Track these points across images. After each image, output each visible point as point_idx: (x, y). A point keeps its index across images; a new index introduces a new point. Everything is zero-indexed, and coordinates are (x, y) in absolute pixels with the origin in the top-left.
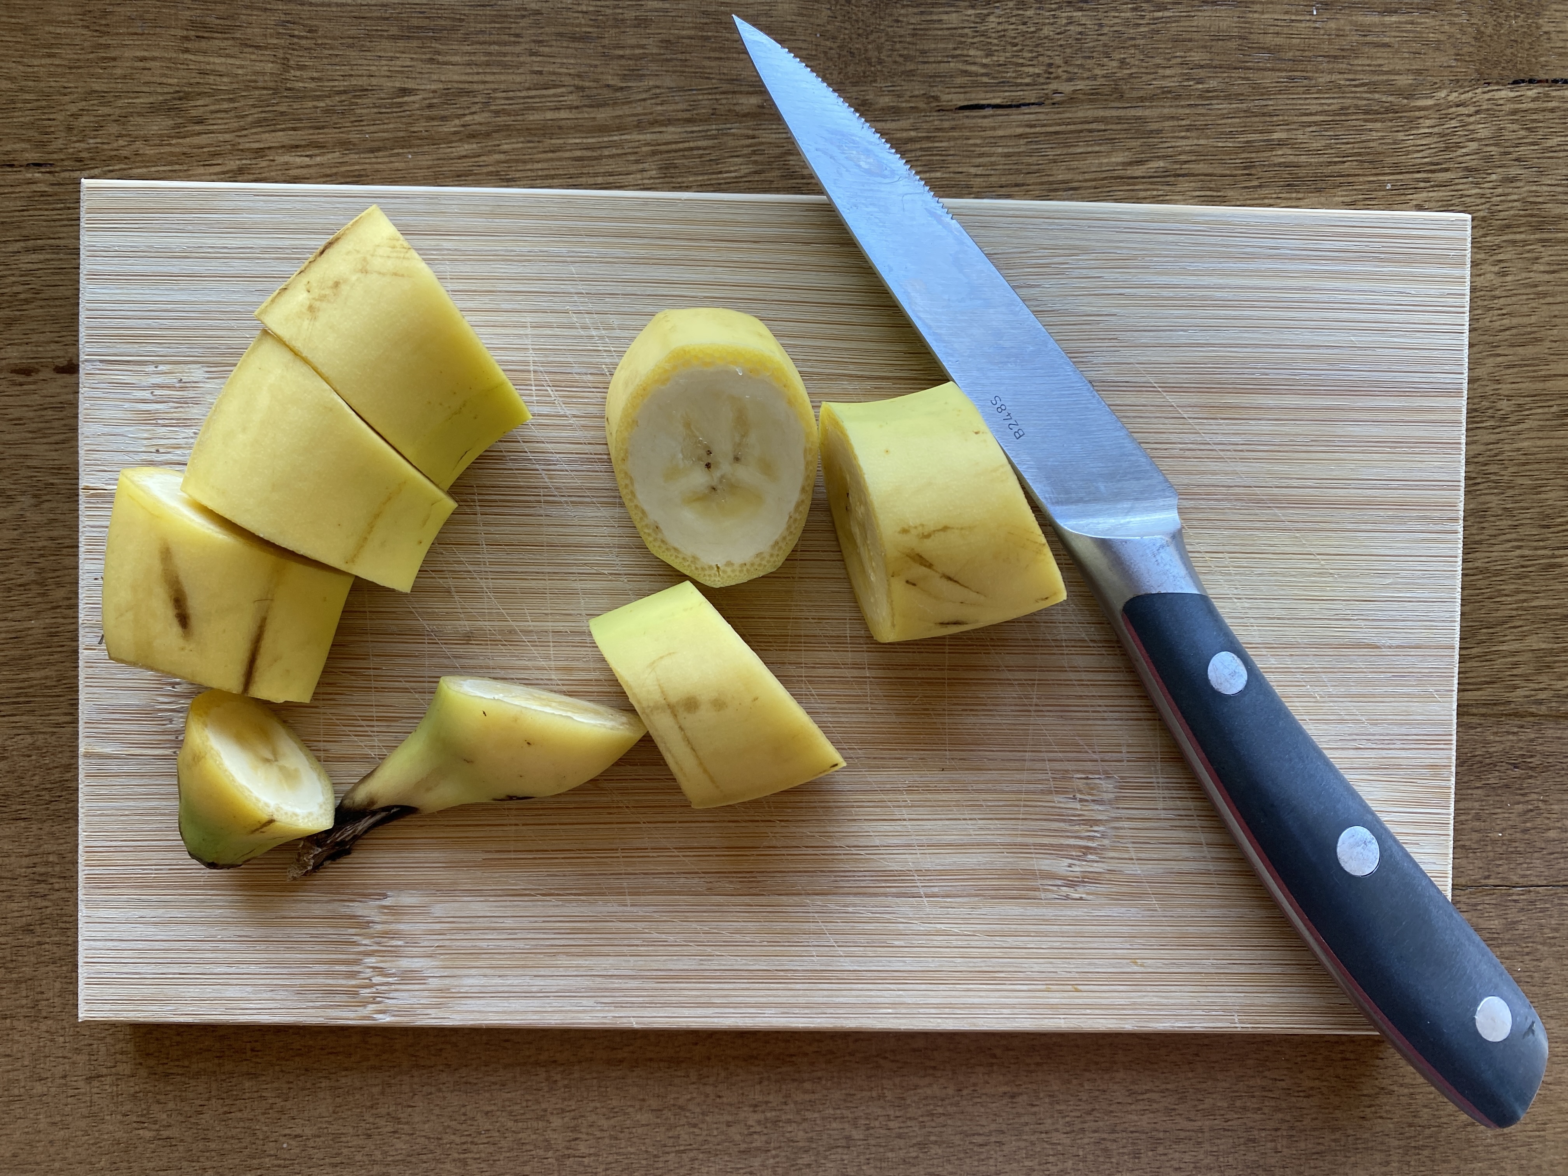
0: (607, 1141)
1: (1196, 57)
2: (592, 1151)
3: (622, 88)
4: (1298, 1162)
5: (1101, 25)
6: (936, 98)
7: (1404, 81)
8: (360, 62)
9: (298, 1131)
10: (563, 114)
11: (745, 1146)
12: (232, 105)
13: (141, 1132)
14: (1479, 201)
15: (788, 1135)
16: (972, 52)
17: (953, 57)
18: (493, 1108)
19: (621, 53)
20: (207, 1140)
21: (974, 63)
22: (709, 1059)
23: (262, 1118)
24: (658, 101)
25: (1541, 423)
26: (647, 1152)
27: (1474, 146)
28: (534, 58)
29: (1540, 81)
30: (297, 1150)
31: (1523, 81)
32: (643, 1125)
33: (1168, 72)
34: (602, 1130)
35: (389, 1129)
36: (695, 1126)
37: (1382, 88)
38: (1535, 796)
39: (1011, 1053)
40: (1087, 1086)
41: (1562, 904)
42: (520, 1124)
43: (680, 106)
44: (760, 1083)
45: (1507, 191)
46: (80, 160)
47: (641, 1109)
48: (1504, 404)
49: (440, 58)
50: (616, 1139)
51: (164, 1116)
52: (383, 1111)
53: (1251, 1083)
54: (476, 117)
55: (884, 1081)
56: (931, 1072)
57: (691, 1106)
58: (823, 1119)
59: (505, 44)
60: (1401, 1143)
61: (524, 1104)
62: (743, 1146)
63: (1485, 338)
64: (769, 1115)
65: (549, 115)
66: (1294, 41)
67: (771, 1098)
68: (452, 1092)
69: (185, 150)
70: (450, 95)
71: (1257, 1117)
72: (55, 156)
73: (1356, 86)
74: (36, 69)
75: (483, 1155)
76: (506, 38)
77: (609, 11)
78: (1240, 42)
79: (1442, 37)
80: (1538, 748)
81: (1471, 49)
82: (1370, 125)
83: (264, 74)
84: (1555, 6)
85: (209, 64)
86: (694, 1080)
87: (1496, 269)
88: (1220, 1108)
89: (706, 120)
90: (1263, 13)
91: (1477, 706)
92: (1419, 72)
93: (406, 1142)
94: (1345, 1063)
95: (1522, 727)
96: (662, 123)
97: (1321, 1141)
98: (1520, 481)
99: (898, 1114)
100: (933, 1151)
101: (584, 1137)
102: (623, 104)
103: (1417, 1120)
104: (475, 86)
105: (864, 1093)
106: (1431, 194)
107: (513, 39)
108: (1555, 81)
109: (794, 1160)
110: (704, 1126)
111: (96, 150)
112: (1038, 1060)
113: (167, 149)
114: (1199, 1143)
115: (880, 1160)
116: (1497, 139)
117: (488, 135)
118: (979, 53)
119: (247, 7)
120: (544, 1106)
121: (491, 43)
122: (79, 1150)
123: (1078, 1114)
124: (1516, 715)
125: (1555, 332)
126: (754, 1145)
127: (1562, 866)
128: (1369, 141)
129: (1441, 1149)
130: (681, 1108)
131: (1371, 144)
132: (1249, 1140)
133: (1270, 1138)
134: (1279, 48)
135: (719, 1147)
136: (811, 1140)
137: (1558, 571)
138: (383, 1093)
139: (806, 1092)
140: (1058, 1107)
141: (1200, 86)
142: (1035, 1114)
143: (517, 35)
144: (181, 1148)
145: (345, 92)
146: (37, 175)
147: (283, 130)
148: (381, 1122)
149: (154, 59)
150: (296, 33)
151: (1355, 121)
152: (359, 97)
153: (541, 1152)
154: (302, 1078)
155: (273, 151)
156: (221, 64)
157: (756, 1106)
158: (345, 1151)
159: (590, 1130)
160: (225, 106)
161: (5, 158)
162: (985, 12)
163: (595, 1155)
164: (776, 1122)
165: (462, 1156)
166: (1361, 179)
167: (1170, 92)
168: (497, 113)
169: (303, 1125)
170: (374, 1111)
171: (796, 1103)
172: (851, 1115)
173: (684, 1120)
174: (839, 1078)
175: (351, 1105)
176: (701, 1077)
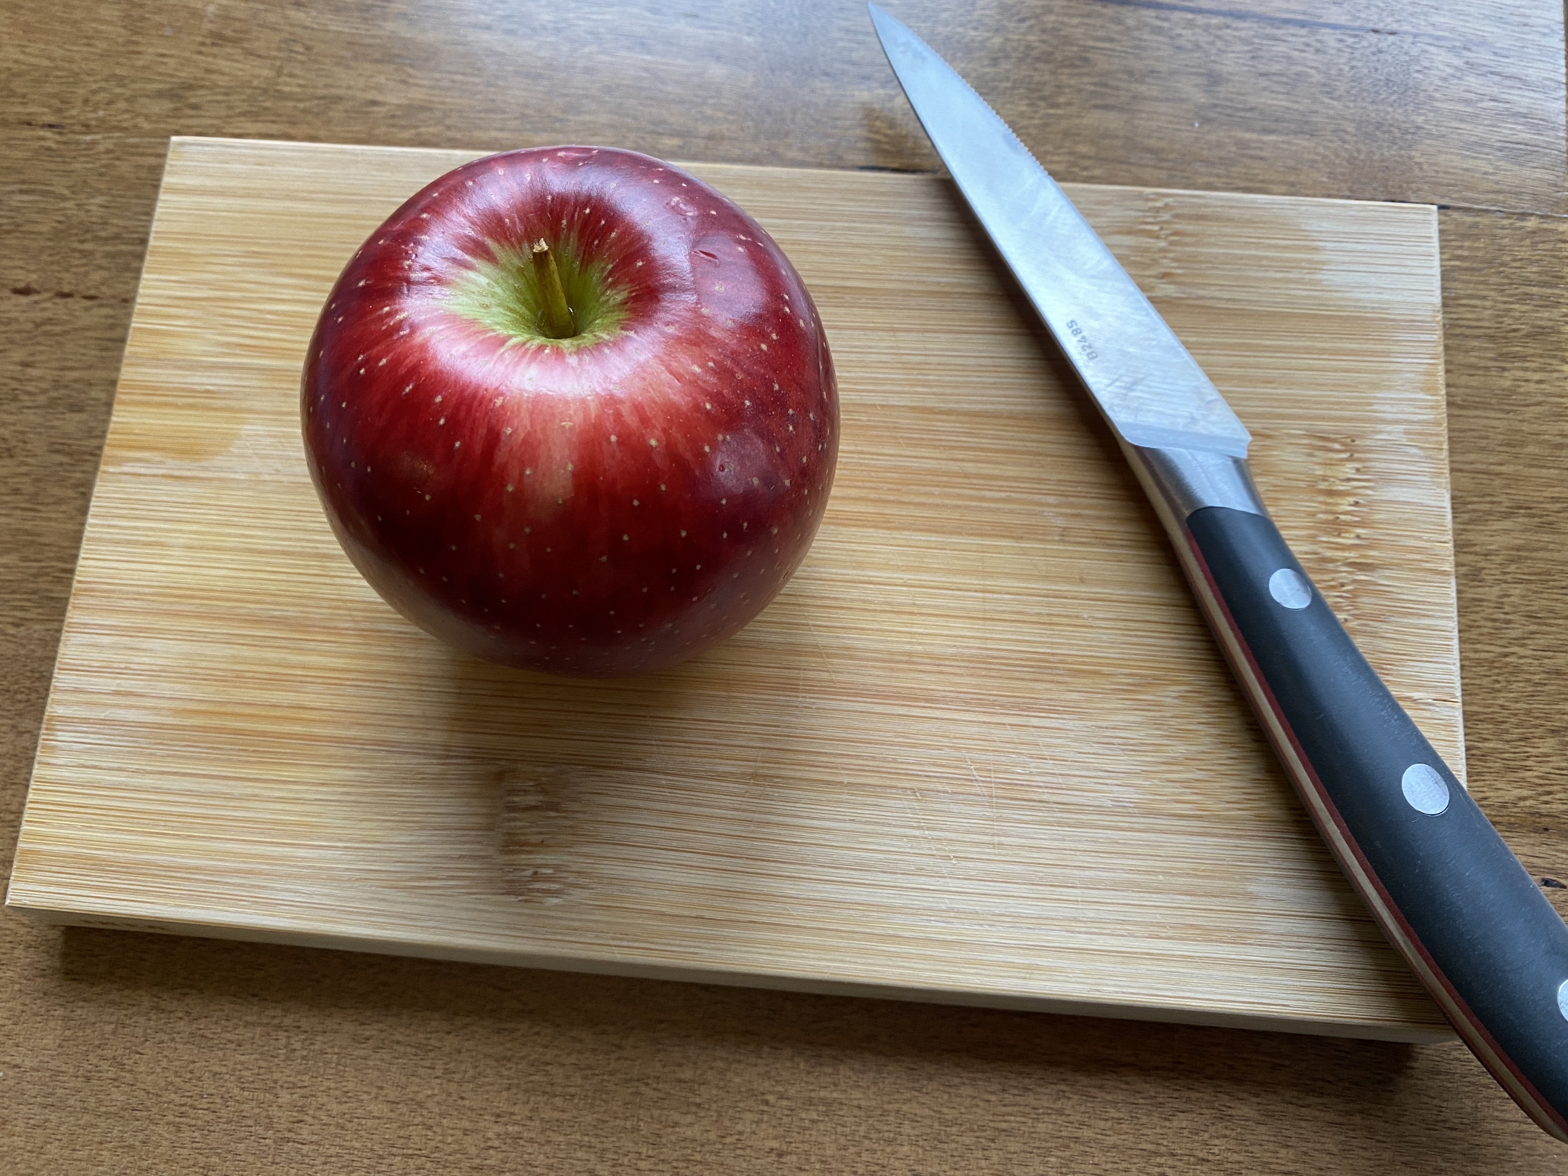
0: (332, 1129)
1: (1083, 149)
2: (315, 1138)
9: (18, 1061)
11: (478, 1161)
12: (226, 98)
18: (224, 1070)
22: (459, 1052)
26: (372, 1150)
30: (12, 1083)
32: (374, 1117)
33: (1056, 158)
34: (329, 1116)
35: (110, 1075)
36: (430, 1128)
39: (785, 1103)
40: (865, 1156)
42: (246, 1093)
44: (509, 1089)
46: (87, 126)
47: (376, 1098)
49: (411, 80)
50: (343, 1128)
52: (109, 1053)
55: (641, 1112)
56: (694, 1109)
57: (429, 1104)
58: (569, 1144)
61: (256, 1072)
64: (510, 1129)
67: (516, 1109)
68: (185, 1043)
70: (412, 110)
72: (67, 121)
74: (74, 54)
75: (200, 1123)
78: (1125, 141)
81: (1345, 172)
85: (215, 65)
86: (438, 1074)
92: (1292, 184)
93: (125, 1093)
99: (650, 1153)
101: (310, 1120)
104: (435, 105)
105: (618, 1122)
112: (814, 1116)
118: (884, 125)
119: (259, 26)
120: (276, 1076)
126: (488, 1162)
130: (420, 1104)
134: (1161, 151)
135: (450, 1158)
138: (114, 1033)
139: (555, 1109)
141: (1085, 173)
145: (324, 98)
146: (48, 134)
148: (105, 1066)
149: (172, 56)
150: (295, 49)
152: (334, 103)
153: (260, 1130)
154: (38, 1001)
156: (226, 66)
157: (498, 1116)
158: (60, 1092)
159: (317, 1114)
161: (27, 118)
163: (317, 1143)
164: (517, 1138)
165: (178, 1119)
169: (25, 1055)
170: (100, 1052)
171: (542, 1120)
172: (599, 1146)
173: (419, 1119)
174: (594, 1098)
175: (80, 1040)
176: (447, 1071)
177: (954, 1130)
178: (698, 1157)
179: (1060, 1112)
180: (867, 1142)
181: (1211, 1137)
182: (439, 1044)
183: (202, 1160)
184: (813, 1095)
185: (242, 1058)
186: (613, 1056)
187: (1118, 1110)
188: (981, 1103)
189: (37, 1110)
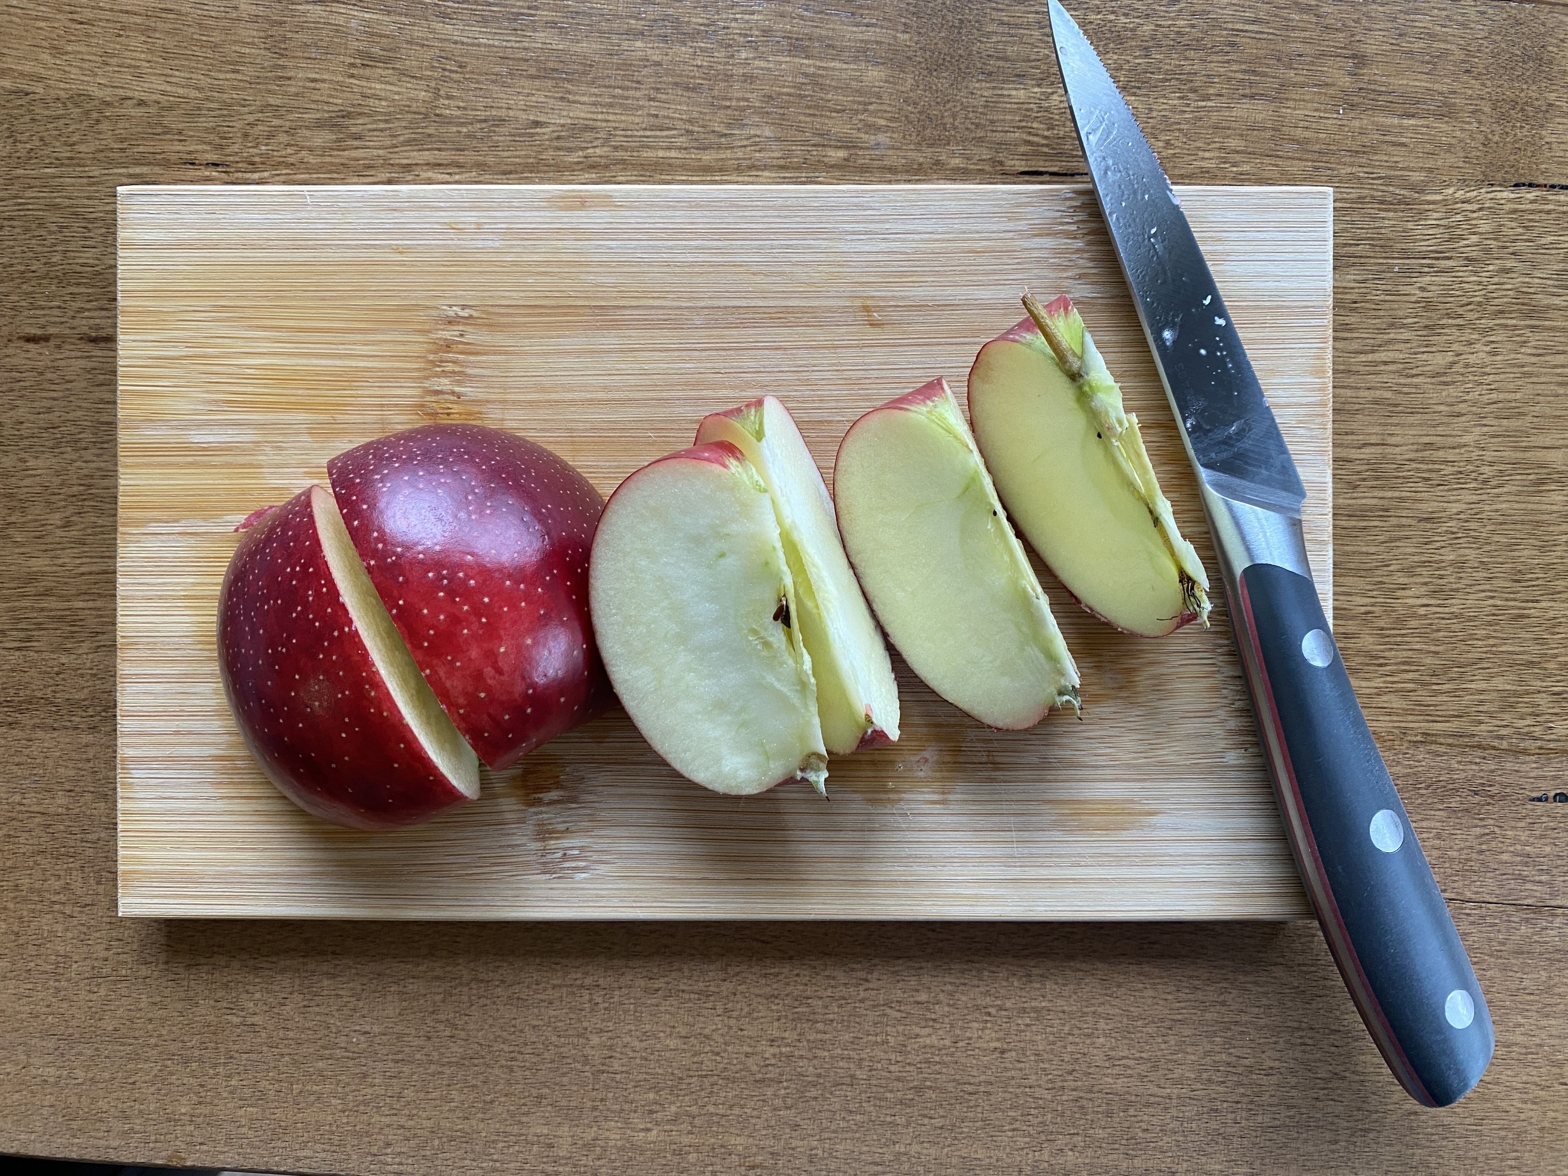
0: (638, 1061)
1: (1234, 143)
2: (624, 1069)
3: (725, 135)
4: (1254, 1134)
5: (1151, 110)
6: (1001, 163)
7: (1417, 177)
8: (501, 96)
9: (367, 1028)
10: (673, 154)
12: (387, 126)
13: (229, 1017)
14: (1477, 288)
15: (799, 1069)
16: (1035, 125)
17: (1018, 128)
18: (540, 1022)
19: (728, 104)
20: (288, 1029)
21: (1037, 135)
22: (735, 994)
23: (336, 1014)
24: (757, 148)
25: (1519, 488)
26: (673, 1074)
27: (1474, 239)
28: (652, 103)
29: (1538, 186)
30: (364, 1046)
31: (1524, 185)
32: (671, 1050)
33: (1207, 155)
34: (635, 1051)
35: (447, 1033)
36: (718, 1054)
37: (1396, 182)
38: (1492, 822)
39: (1003, 1013)
41: (1510, 921)
42: (562, 1039)
43: (776, 154)
44: (779, 1020)
45: (1502, 280)
46: (252, 163)
47: (671, 1035)
48: (1486, 469)
49: (571, 97)
50: (646, 1060)
51: (251, 1005)
52: (443, 1017)
53: (1217, 1058)
54: (597, 150)
55: (889, 1028)
56: (931, 1023)
57: (715, 1036)
58: (832, 1057)
59: (627, 88)
60: (1348, 1124)
61: (568, 1022)
62: (759, 1076)
63: (1474, 409)
64: (784, 1050)
65: (661, 154)
66: (1321, 135)
67: (786, 1035)
68: (505, 1005)
69: (343, 161)
70: (577, 130)
71: (1221, 1089)
72: (231, 158)
73: (1373, 179)
74: (221, 82)
75: (528, 1064)
76: (629, 84)
77: (721, 67)
78: (1273, 133)
79: (1454, 141)
80: (1497, 778)
81: (1478, 154)
82: (1383, 214)
83: (417, 100)
84: (1558, 120)
85: (370, 88)
86: (719, 1012)
87: (1488, 349)
88: (1188, 1079)
89: (798, 168)
90: (1295, 109)
91: (1445, 736)
92: (1430, 170)
93: (461, 1047)
94: (1303, 1047)
95: (1484, 758)
96: (758, 168)
97: (1277, 1116)
98: (1496, 538)
99: (899, 1059)
100: (927, 1095)
101: (618, 1055)
102: (727, 148)
103: (1365, 1105)
104: (599, 123)
105: (870, 1038)
106: (1434, 279)
107: (635, 85)
108: (1553, 187)
109: (802, 1092)
110: (725, 1055)
111: (265, 156)
112: (1028, 1021)
113: (328, 159)
114: (1166, 1108)
115: (880, 1099)
116: (1496, 234)
117: (606, 167)
118: (1042, 126)
119: (408, 42)
120: (585, 1025)
121: (614, 88)
122: (174, 1029)
123: (1060, 1073)
124: (1479, 747)
125: (1537, 409)
126: (768, 1076)
127: (1512, 886)
128: (1381, 228)
129: (1385, 1133)
130: (707, 1037)
131: (1383, 231)
132: (1212, 1110)
133: (1231, 1110)
134: (1307, 141)
135: (737, 1075)
136: (819, 1076)
137: (1527, 621)
138: (443, 1001)
139: (818, 1032)
140: (1042, 1065)
141: (1235, 169)
142: (1021, 1070)
143: (638, 82)
144: (264, 1035)
145: (485, 121)
146: (214, 173)
147: (428, 150)
148: (441, 1027)
149: (323, 81)
150: (448, 67)
151: (1371, 209)
152: (497, 126)
153: (579, 1066)
154: (374, 981)
155: (419, 168)
156: (381, 89)
157: (772, 1041)
158: (407, 1049)
159: (624, 1050)
160: (382, 125)
161: (188, 157)
162: (1049, 90)
163: (627, 1072)
164: (790, 1056)
165: (509, 1063)
166: (1372, 261)
167: (1208, 172)
168: (616, 148)
169: (372, 1023)
170: (434, 1016)
171: (808, 1041)
172: (856, 1057)
173: (707, 1049)
174: (849, 1021)
175: (415, 1009)
176: (726, 1010)
177: (1139, 1023)
178: (937, 1059)
179: (1223, 1003)
180: (1071, 1038)
181: (1342, 1014)
182: (716, 990)
183: (535, 1092)
184: (1026, 1005)
185: (555, 1013)
186: (861, 988)
187: (1269, 999)
188: (1160, 1002)
189: (391, 1065)
